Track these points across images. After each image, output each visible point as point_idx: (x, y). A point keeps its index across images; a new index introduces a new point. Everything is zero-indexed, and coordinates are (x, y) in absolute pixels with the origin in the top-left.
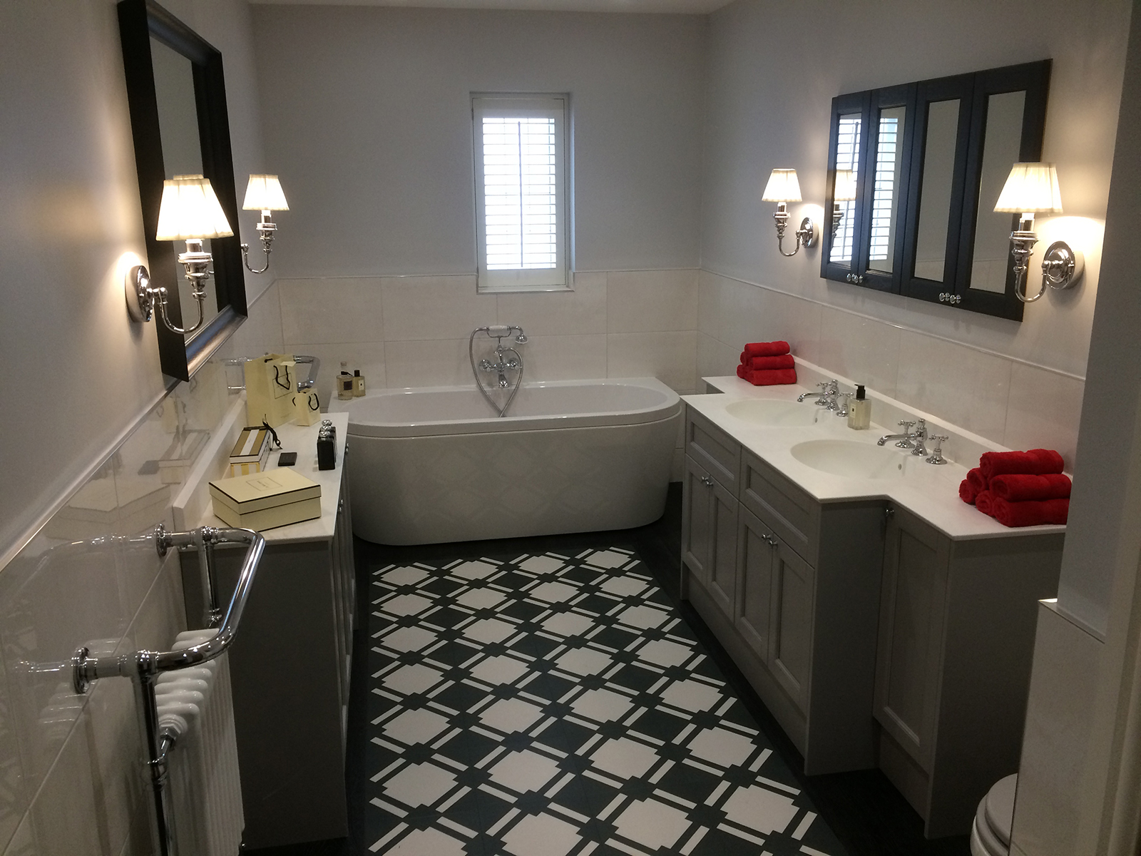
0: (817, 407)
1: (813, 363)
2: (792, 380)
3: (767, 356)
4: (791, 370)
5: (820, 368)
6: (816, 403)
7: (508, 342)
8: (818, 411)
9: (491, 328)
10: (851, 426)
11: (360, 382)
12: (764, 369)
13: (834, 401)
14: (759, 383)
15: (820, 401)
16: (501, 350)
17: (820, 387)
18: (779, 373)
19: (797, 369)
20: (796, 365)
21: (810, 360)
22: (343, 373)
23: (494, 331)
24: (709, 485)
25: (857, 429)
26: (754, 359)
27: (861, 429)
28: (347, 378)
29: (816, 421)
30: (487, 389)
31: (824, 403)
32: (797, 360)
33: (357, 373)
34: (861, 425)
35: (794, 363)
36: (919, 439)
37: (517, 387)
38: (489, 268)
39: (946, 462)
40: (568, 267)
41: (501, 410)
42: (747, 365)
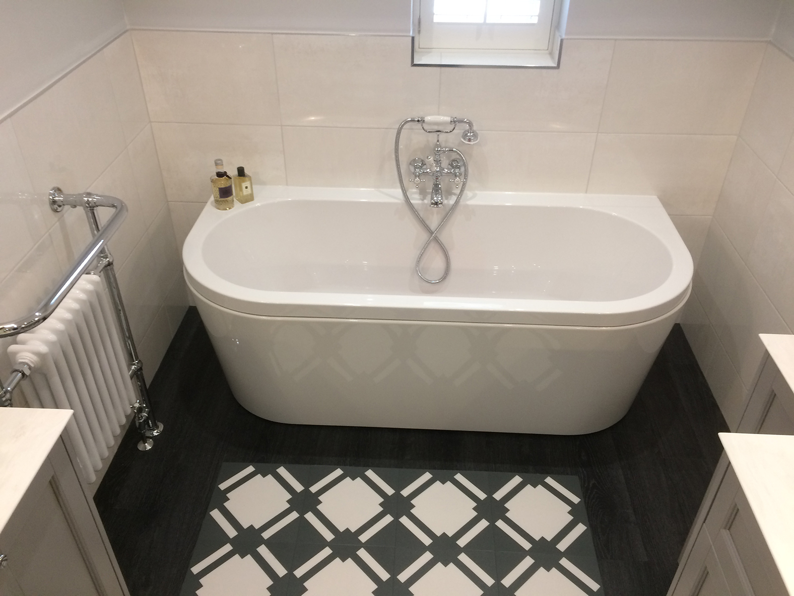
7: (451, 140)
9: (428, 119)
11: (247, 184)
16: (437, 151)
22: (220, 175)
23: (430, 124)
28: (223, 183)
30: (416, 200)
33: (241, 172)
37: (457, 202)
38: (436, 19)
40: (556, 25)
41: (433, 231)
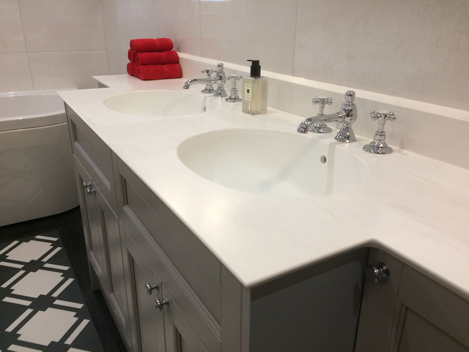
0: (204, 95)
1: (195, 55)
2: (177, 74)
3: (152, 51)
4: (177, 65)
5: (202, 58)
6: (203, 91)
8: (205, 98)
10: (246, 111)
12: (150, 64)
13: (221, 88)
14: (147, 77)
15: (206, 89)
17: (206, 74)
18: (165, 68)
19: (181, 63)
20: (180, 59)
21: (193, 53)
24: (91, 192)
25: (253, 114)
26: (139, 54)
27: (258, 113)
29: (205, 109)
31: (210, 91)
32: (181, 55)
34: (258, 109)
35: (178, 58)
36: (348, 119)
39: (390, 151)
42: (134, 62)
